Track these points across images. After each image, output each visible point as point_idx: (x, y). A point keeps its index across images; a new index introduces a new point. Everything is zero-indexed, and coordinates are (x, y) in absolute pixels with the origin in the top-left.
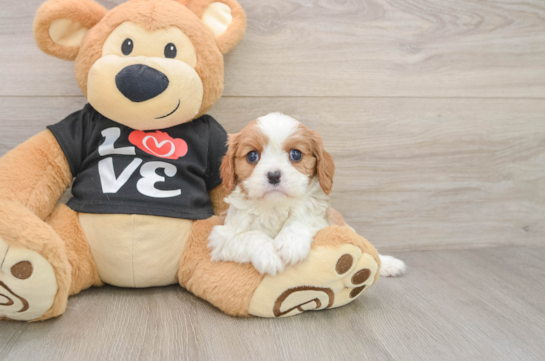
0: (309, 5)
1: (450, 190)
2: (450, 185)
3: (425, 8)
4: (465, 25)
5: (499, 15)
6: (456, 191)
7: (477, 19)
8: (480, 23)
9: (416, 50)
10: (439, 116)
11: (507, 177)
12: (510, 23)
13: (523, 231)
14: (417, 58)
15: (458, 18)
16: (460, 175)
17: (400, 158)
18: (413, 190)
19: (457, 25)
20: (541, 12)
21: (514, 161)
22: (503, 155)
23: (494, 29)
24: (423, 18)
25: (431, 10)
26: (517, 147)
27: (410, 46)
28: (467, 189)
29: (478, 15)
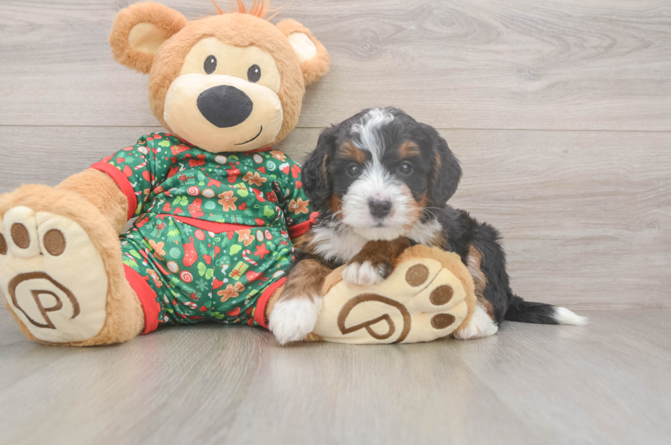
0: (413, 27)
1: (581, 239)
2: (581, 233)
3: (545, 29)
4: (594, 48)
5: (635, 37)
6: (588, 240)
7: (610, 41)
8: (611, 46)
9: (535, 75)
10: (566, 152)
11: (651, 225)
12: (648, 45)
14: (537, 85)
15: (586, 41)
16: (592, 222)
17: (520, 200)
18: (537, 238)
19: (584, 47)
21: (658, 206)
22: (645, 198)
23: (629, 52)
24: (544, 41)
25: (553, 32)
26: (662, 189)
27: (529, 72)
28: (600, 238)
29: (609, 37)
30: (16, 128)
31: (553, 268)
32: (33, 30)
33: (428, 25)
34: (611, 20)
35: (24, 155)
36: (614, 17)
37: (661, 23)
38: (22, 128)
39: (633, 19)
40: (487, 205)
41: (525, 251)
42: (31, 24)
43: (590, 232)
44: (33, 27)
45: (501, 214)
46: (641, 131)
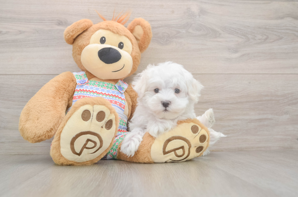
0: (184, 31)
1: (257, 120)
2: (257, 117)
3: (239, 32)
4: (260, 39)
5: (276, 35)
6: (260, 120)
7: (265, 37)
8: (266, 39)
9: (236, 51)
10: (250, 83)
11: (286, 113)
12: (281, 38)
13: (297, 141)
14: (237, 55)
15: (256, 36)
16: (262, 112)
17: (231, 104)
18: (239, 120)
19: (255, 39)
20: (296, 33)
21: (289, 105)
22: (283, 102)
23: (274, 41)
24: (239, 37)
25: (242, 33)
26: (290, 98)
27: (233, 50)
28: (266, 119)
29: (265, 35)
30: (13, 75)
31: (246, 132)
32: (21, 33)
33: (190, 30)
34: (266, 28)
35: (16, 87)
36: (267, 27)
37: (287, 29)
38: (16, 75)
39: (275, 28)
40: (217, 106)
41: (234, 125)
42: (20, 31)
43: (261, 117)
44: (21, 32)
45: (223, 110)
46: (280, 74)
